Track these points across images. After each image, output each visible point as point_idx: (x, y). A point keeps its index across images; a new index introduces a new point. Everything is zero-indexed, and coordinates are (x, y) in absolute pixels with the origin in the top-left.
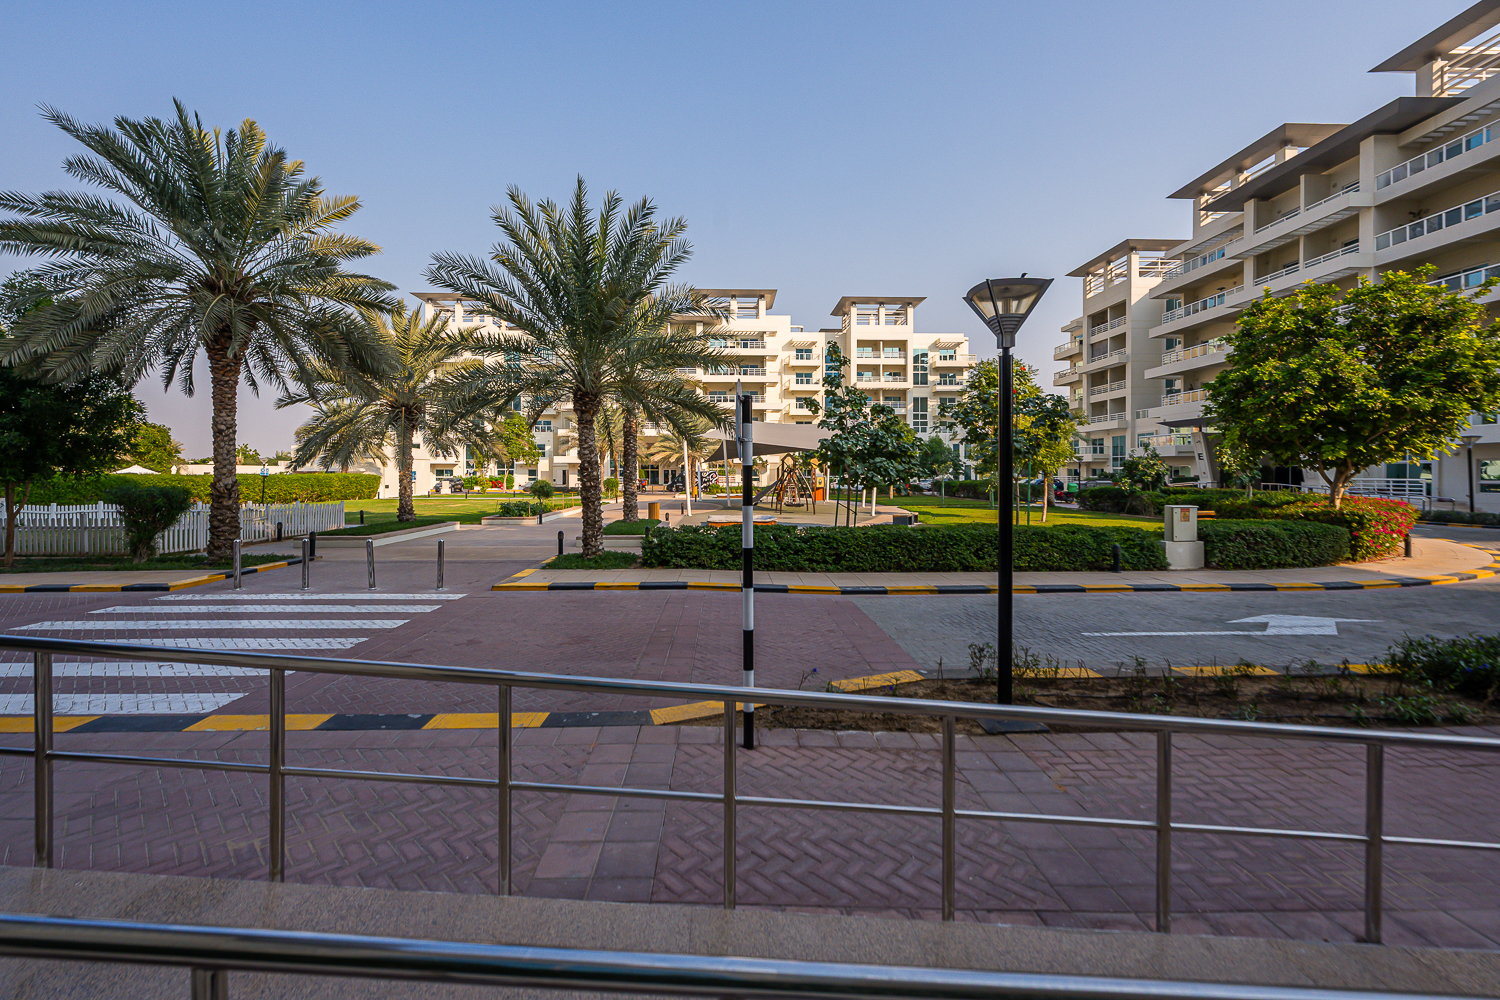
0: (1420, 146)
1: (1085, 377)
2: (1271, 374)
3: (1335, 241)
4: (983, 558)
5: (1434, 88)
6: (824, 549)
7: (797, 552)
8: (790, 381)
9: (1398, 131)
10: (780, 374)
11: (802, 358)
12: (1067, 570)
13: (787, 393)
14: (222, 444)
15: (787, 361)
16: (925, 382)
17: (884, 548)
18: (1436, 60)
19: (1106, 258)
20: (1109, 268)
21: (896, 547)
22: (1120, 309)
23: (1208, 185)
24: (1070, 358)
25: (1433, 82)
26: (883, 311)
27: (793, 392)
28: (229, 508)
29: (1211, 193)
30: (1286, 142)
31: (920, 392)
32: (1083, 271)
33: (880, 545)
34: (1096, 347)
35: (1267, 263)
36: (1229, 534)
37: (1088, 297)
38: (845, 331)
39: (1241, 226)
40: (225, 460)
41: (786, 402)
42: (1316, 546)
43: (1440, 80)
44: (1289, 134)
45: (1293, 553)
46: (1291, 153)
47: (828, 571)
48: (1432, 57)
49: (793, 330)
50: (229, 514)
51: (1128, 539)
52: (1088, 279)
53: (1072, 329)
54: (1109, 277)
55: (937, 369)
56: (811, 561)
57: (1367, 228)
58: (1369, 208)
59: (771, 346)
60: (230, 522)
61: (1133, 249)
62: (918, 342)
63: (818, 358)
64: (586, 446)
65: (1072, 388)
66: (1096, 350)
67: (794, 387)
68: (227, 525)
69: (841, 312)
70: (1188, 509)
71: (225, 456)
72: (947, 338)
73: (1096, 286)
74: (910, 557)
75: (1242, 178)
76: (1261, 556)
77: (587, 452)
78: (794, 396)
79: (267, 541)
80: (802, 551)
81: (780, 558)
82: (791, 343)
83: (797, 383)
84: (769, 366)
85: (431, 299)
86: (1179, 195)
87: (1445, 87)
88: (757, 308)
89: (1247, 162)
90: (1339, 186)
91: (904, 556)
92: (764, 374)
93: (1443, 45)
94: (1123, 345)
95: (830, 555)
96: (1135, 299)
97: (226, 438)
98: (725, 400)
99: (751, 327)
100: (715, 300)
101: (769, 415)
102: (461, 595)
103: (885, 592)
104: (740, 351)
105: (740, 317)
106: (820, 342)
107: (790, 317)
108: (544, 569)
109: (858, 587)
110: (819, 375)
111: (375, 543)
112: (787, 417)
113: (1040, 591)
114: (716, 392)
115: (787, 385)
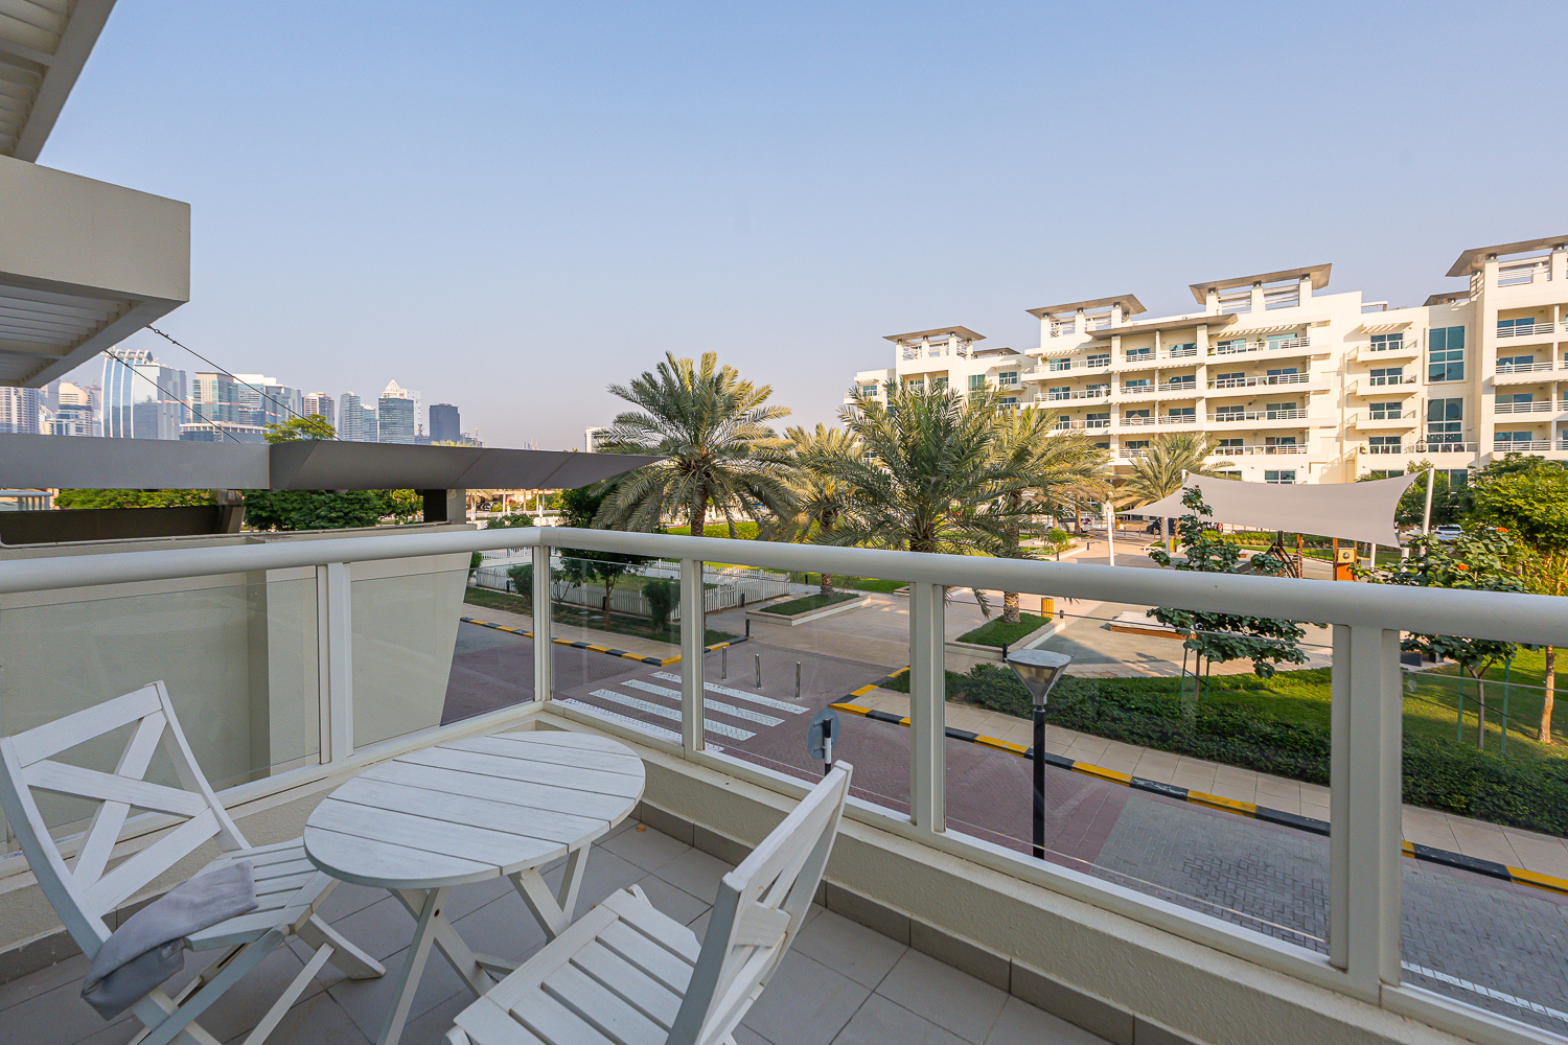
8: (1360, 380)
10: (1340, 373)
11: (1382, 348)
13: (1352, 400)
15: (1352, 356)
26: (1560, 258)
27: (1364, 397)
38: (1474, 299)
41: (1349, 412)
49: (1364, 310)
59: (1317, 340)
63: (1416, 349)
67: (1366, 389)
69: (1469, 269)
74: (1262, 755)
78: (1367, 403)
79: (738, 606)
82: (1361, 328)
83: (1373, 384)
84: (1315, 366)
88: (1298, 289)
91: (1253, 752)
92: (1305, 380)
98: (1241, 418)
99: (1288, 317)
100: (1225, 293)
101: (1314, 436)
102: (805, 709)
103: (1184, 798)
104: (1266, 353)
105: (1269, 308)
106: (1418, 322)
107: (1360, 293)
108: (882, 686)
109: (1155, 783)
110: (1417, 370)
111: (794, 623)
112: (1352, 432)
113: (1418, 856)
114: (1222, 409)
115: (1353, 388)
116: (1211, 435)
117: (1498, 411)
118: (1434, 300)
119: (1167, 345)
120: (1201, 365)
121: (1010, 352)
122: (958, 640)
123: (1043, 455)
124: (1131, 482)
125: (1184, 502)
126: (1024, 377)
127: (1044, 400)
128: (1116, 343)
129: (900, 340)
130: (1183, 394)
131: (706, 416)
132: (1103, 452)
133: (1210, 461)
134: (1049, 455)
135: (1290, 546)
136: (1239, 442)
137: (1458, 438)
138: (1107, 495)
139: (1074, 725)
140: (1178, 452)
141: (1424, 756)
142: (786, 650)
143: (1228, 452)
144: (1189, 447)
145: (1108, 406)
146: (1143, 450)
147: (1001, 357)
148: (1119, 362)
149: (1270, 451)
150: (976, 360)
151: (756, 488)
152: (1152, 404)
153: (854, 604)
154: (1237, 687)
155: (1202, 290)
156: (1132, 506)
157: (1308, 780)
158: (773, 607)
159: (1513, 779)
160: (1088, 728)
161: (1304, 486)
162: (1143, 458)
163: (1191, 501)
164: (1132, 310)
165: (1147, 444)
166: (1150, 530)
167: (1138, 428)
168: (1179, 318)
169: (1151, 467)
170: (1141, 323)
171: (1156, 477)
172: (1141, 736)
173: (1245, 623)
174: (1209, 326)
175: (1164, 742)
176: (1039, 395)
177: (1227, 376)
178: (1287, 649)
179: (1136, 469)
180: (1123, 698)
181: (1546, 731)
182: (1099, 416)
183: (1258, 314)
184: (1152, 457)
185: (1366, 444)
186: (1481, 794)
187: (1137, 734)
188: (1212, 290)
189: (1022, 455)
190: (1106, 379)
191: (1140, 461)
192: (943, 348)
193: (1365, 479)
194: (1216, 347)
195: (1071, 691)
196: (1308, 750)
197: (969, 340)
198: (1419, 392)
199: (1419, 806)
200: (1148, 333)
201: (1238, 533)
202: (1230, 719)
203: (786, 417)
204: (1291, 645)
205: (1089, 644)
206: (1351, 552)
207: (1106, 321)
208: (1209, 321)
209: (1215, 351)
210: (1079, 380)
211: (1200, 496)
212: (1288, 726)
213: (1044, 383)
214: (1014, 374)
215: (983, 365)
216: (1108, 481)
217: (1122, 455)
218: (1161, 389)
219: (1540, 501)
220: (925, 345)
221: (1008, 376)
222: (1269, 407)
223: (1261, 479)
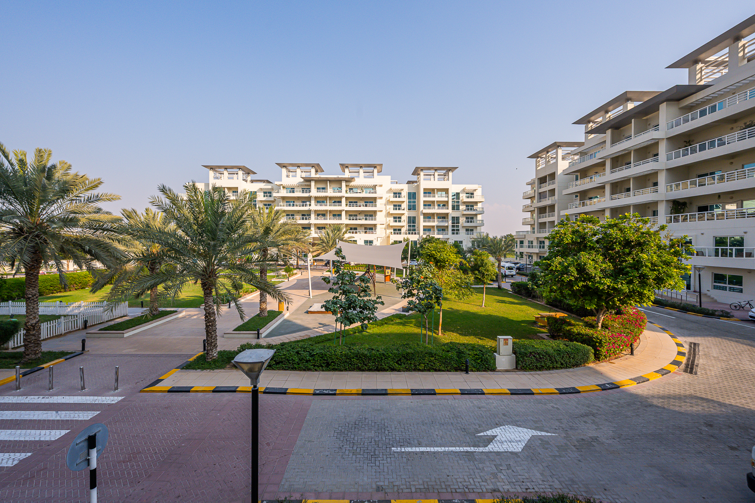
0: (690, 108)
1: (536, 209)
2: (556, 267)
3: (649, 153)
4: (401, 365)
5: (697, 79)
6: (321, 360)
7: (307, 361)
8: (391, 208)
9: (679, 100)
10: (385, 205)
11: (396, 197)
12: (443, 371)
13: (389, 214)
14: (30, 304)
15: (388, 199)
16: (458, 209)
17: (351, 360)
18: (699, 64)
19: (546, 150)
20: (548, 155)
21: (357, 359)
22: (553, 176)
23: (592, 118)
24: (530, 198)
25: (696, 75)
26: (436, 174)
27: (392, 214)
28: (34, 335)
29: (594, 123)
30: (628, 100)
31: (456, 214)
32: (536, 156)
33: (348, 359)
34: (542, 194)
35: (618, 161)
36: (526, 353)
37: (538, 169)
38: (418, 184)
39: (605, 142)
40: (31, 312)
41: (388, 219)
42: (573, 358)
43: (700, 74)
44: (629, 96)
45: (561, 362)
46: (631, 106)
47: (323, 370)
48: (696, 62)
49: (392, 183)
50: (33, 338)
51: (476, 355)
52: (538, 160)
53: (531, 184)
54: (548, 160)
55: (464, 203)
56: (314, 366)
57: (662, 149)
58: (663, 139)
59: (380, 192)
60: (34, 342)
61: (558, 146)
62: (454, 189)
63: (404, 198)
64: (207, 305)
65: (531, 213)
66: (542, 196)
67: (392, 211)
68: (32, 343)
69: (417, 174)
70: (507, 339)
71: (31, 310)
72: (470, 187)
73: (542, 162)
74: (364, 364)
75: (608, 116)
76: (543, 364)
77: (208, 308)
78: (392, 217)
79: (79, 329)
80: (310, 361)
81: (299, 364)
82: (391, 189)
83: (394, 210)
84: (378, 201)
85: (212, 169)
86: (579, 122)
87: (703, 78)
88: (373, 172)
89: (611, 108)
90: (651, 125)
91: (361, 363)
92: (376, 206)
93: (702, 56)
94: (554, 195)
95: (324, 363)
96: (560, 171)
97: (32, 301)
98: (356, 219)
99: (370, 182)
100: (352, 169)
101: (378, 226)
102: (120, 398)
103: (335, 394)
104: (364, 195)
105: (365, 177)
106: (405, 189)
107: (390, 176)
108: (183, 368)
109: (324, 390)
110: (405, 206)
111: (126, 335)
112: (389, 226)
113: (413, 394)
114: (352, 215)
115: (389, 210)
116: (347, 225)
117: (424, 221)
118: (409, 182)
119: (332, 187)
120: (344, 197)
121: (269, 182)
122: (234, 330)
123: (278, 231)
124: (319, 244)
125: (335, 254)
126: (275, 194)
127: (283, 206)
128: (313, 183)
129: (212, 168)
130: (336, 208)
131: (37, 194)
132: (308, 231)
133: (347, 236)
134: (281, 231)
135: (372, 269)
136: (355, 229)
137: (415, 230)
138: (309, 250)
139: (289, 368)
140: (335, 232)
141: (413, 351)
142: (115, 356)
143: (353, 233)
144: (339, 230)
145: (310, 211)
146: (323, 231)
147: (264, 184)
148: (314, 192)
149: (366, 232)
150: (252, 184)
151: (87, 248)
152: (326, 211)
153: (173, 317)
154: (355, 333)
155: (344, 166)
156: (318, 255)
157: (379, 371)
158: (111, 326)
159: (435, 354)
160: (296, 368)
161: (376, 246)
162: (322, 234)
163: (338, 254)
164: (319, 170)
165: (325, 228)
166: (326, 265)
167: (321, 221)
168: (336, 176)
169: (326, 238)
170: (322, 176)
171: (328, 242)
172: (318, 367)
173: (358, 307)
174: (346, 181)
175: (327, 367)
176: (282, 204)
177: (352, 202)
178: (372, 316)
179: (320, 239)
180: (311, 350)
181: (440, 331)
182: (306, 215)
183: (361, 179)
184: (326, 234)
185: (392, 231)
186: (428, 362)
187: (317, 366)
188: (347, 167)
189: (267, 231)
190: (309, 199)
191: (322, 235)
192: (235, 175)
193: (392, 244)
194: (348, 190)
195: (288, 351)
196: (379, 358)
197: (248, 173)
198: (406, 213)
199: (411, 371)
200: (325, 181)
201: (356, 265)
202: (352, 351)
203: (117, 201)
204: (373, 314)
205: (298, 322)
206: (389, 271)
207: (309, 173)
208: (346, 179)
209: (348, 192)
210: (298, 198)
211: (341, 251)
212: (372, 349)
213: (283, 198)
214: (270, 193)
215: (255, 187)
216: (310, 244)
217: (316, 233)
218: (330, 205)
219: (439, 252)
220: (226, 173)
221: (267, 193)
222: (365, 216)
223: (363, 243)
